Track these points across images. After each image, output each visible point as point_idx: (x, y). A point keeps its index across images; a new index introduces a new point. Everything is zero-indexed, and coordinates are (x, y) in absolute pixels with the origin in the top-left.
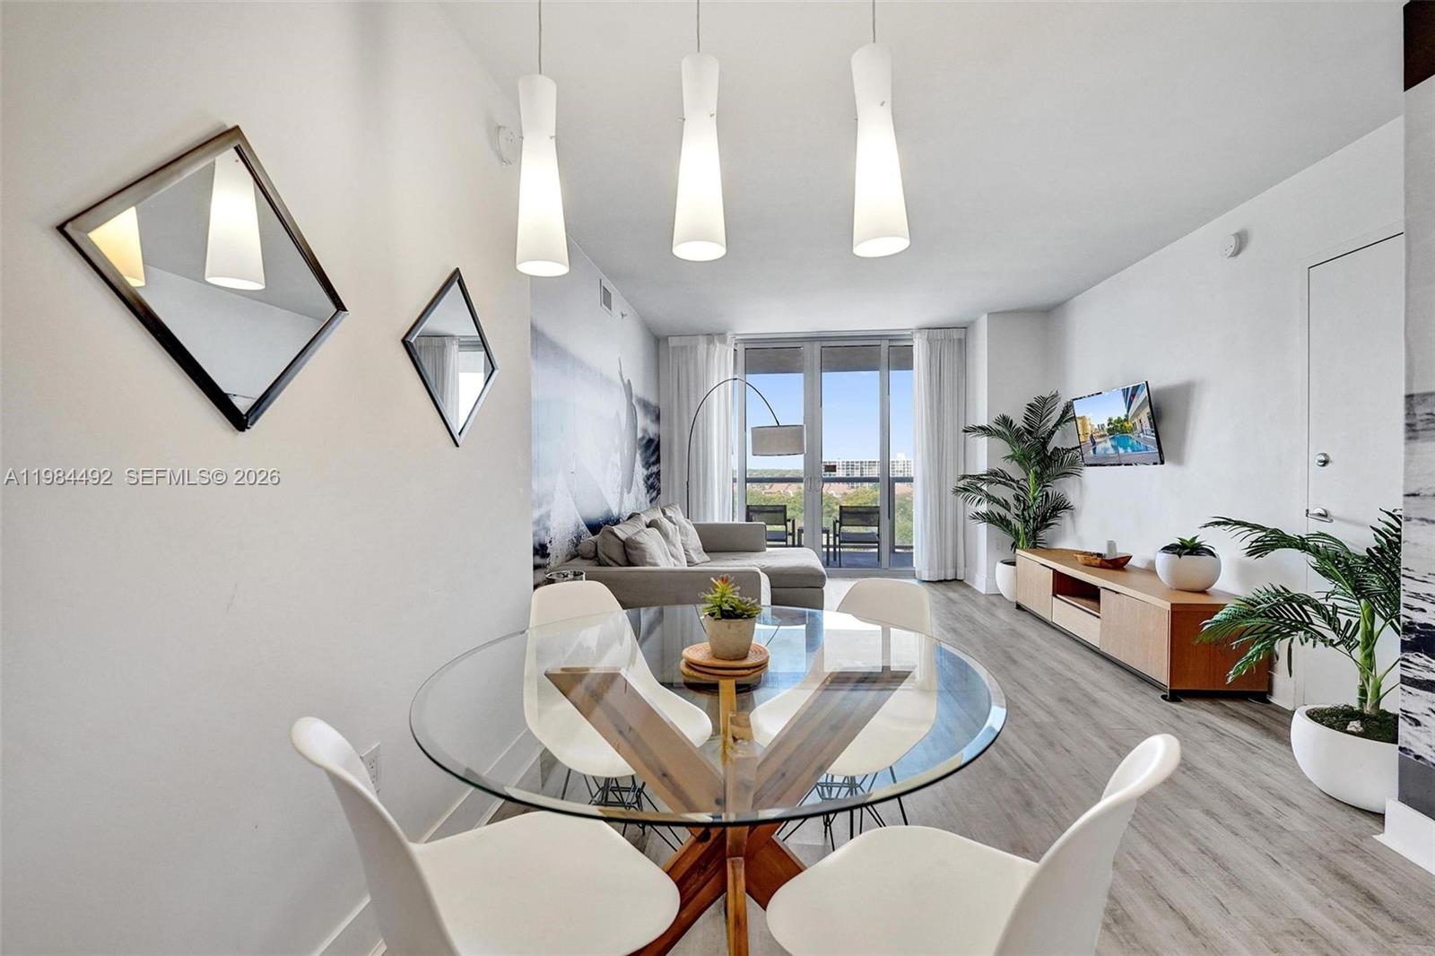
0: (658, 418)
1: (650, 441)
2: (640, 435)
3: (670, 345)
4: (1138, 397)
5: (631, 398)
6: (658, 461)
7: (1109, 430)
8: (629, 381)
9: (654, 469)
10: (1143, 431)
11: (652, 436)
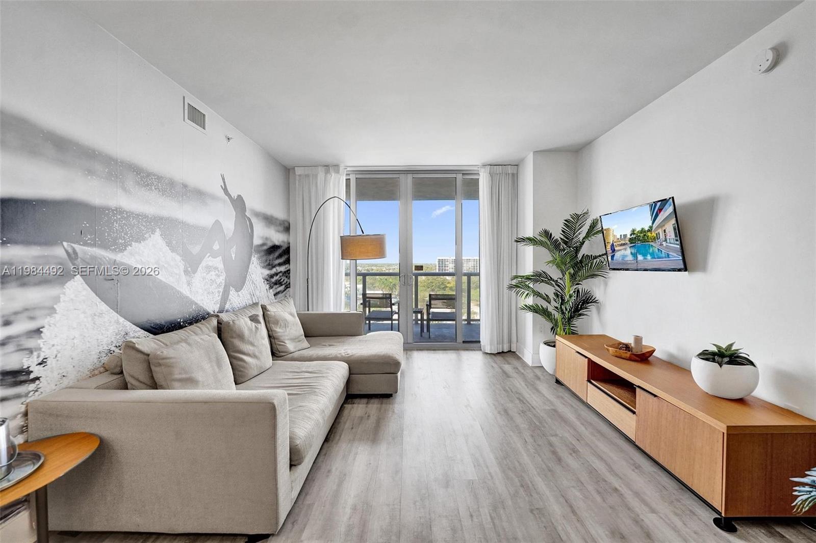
4: (665, 212)
7: (631, 240)
10: (666, 240)
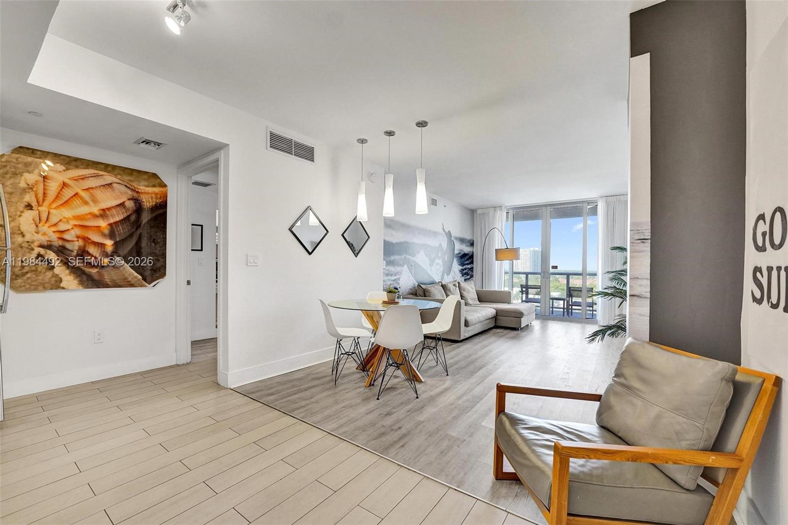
0: (472, 244)
1: (465, 255)
2: (456, 252)
3: (478, 212)
5: (451, 237)
6: (472, 263)
8: (449, 231)
9: (469, 266)
11: (466, 253)
